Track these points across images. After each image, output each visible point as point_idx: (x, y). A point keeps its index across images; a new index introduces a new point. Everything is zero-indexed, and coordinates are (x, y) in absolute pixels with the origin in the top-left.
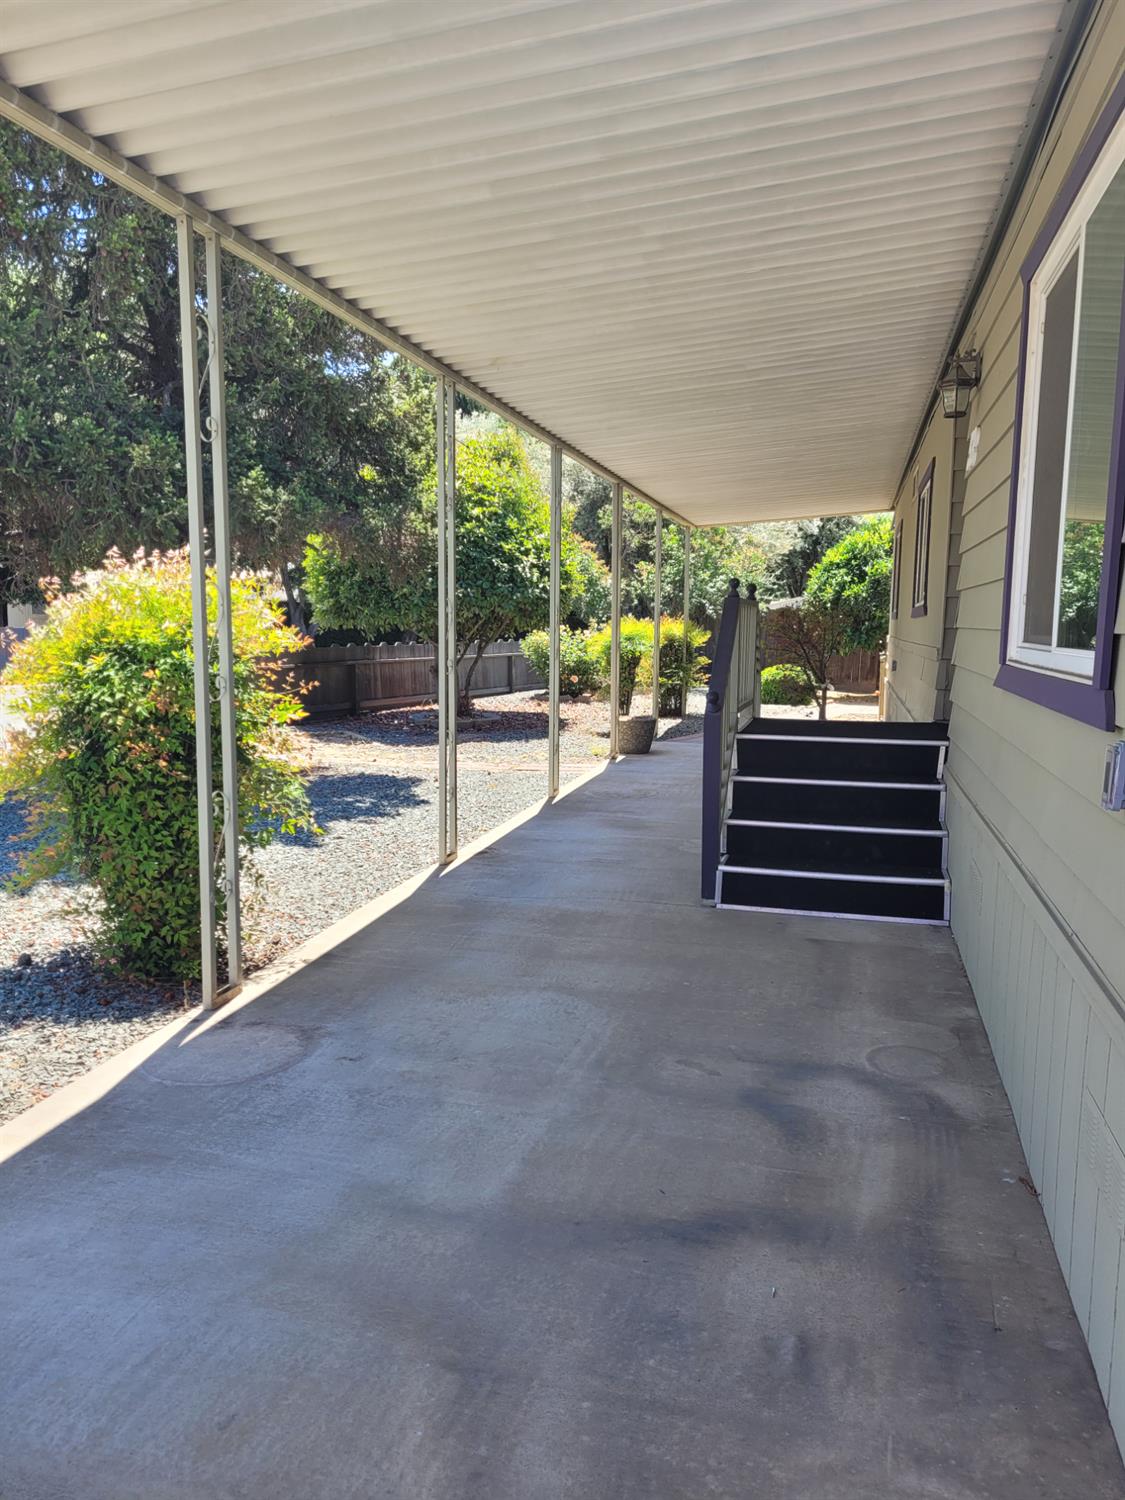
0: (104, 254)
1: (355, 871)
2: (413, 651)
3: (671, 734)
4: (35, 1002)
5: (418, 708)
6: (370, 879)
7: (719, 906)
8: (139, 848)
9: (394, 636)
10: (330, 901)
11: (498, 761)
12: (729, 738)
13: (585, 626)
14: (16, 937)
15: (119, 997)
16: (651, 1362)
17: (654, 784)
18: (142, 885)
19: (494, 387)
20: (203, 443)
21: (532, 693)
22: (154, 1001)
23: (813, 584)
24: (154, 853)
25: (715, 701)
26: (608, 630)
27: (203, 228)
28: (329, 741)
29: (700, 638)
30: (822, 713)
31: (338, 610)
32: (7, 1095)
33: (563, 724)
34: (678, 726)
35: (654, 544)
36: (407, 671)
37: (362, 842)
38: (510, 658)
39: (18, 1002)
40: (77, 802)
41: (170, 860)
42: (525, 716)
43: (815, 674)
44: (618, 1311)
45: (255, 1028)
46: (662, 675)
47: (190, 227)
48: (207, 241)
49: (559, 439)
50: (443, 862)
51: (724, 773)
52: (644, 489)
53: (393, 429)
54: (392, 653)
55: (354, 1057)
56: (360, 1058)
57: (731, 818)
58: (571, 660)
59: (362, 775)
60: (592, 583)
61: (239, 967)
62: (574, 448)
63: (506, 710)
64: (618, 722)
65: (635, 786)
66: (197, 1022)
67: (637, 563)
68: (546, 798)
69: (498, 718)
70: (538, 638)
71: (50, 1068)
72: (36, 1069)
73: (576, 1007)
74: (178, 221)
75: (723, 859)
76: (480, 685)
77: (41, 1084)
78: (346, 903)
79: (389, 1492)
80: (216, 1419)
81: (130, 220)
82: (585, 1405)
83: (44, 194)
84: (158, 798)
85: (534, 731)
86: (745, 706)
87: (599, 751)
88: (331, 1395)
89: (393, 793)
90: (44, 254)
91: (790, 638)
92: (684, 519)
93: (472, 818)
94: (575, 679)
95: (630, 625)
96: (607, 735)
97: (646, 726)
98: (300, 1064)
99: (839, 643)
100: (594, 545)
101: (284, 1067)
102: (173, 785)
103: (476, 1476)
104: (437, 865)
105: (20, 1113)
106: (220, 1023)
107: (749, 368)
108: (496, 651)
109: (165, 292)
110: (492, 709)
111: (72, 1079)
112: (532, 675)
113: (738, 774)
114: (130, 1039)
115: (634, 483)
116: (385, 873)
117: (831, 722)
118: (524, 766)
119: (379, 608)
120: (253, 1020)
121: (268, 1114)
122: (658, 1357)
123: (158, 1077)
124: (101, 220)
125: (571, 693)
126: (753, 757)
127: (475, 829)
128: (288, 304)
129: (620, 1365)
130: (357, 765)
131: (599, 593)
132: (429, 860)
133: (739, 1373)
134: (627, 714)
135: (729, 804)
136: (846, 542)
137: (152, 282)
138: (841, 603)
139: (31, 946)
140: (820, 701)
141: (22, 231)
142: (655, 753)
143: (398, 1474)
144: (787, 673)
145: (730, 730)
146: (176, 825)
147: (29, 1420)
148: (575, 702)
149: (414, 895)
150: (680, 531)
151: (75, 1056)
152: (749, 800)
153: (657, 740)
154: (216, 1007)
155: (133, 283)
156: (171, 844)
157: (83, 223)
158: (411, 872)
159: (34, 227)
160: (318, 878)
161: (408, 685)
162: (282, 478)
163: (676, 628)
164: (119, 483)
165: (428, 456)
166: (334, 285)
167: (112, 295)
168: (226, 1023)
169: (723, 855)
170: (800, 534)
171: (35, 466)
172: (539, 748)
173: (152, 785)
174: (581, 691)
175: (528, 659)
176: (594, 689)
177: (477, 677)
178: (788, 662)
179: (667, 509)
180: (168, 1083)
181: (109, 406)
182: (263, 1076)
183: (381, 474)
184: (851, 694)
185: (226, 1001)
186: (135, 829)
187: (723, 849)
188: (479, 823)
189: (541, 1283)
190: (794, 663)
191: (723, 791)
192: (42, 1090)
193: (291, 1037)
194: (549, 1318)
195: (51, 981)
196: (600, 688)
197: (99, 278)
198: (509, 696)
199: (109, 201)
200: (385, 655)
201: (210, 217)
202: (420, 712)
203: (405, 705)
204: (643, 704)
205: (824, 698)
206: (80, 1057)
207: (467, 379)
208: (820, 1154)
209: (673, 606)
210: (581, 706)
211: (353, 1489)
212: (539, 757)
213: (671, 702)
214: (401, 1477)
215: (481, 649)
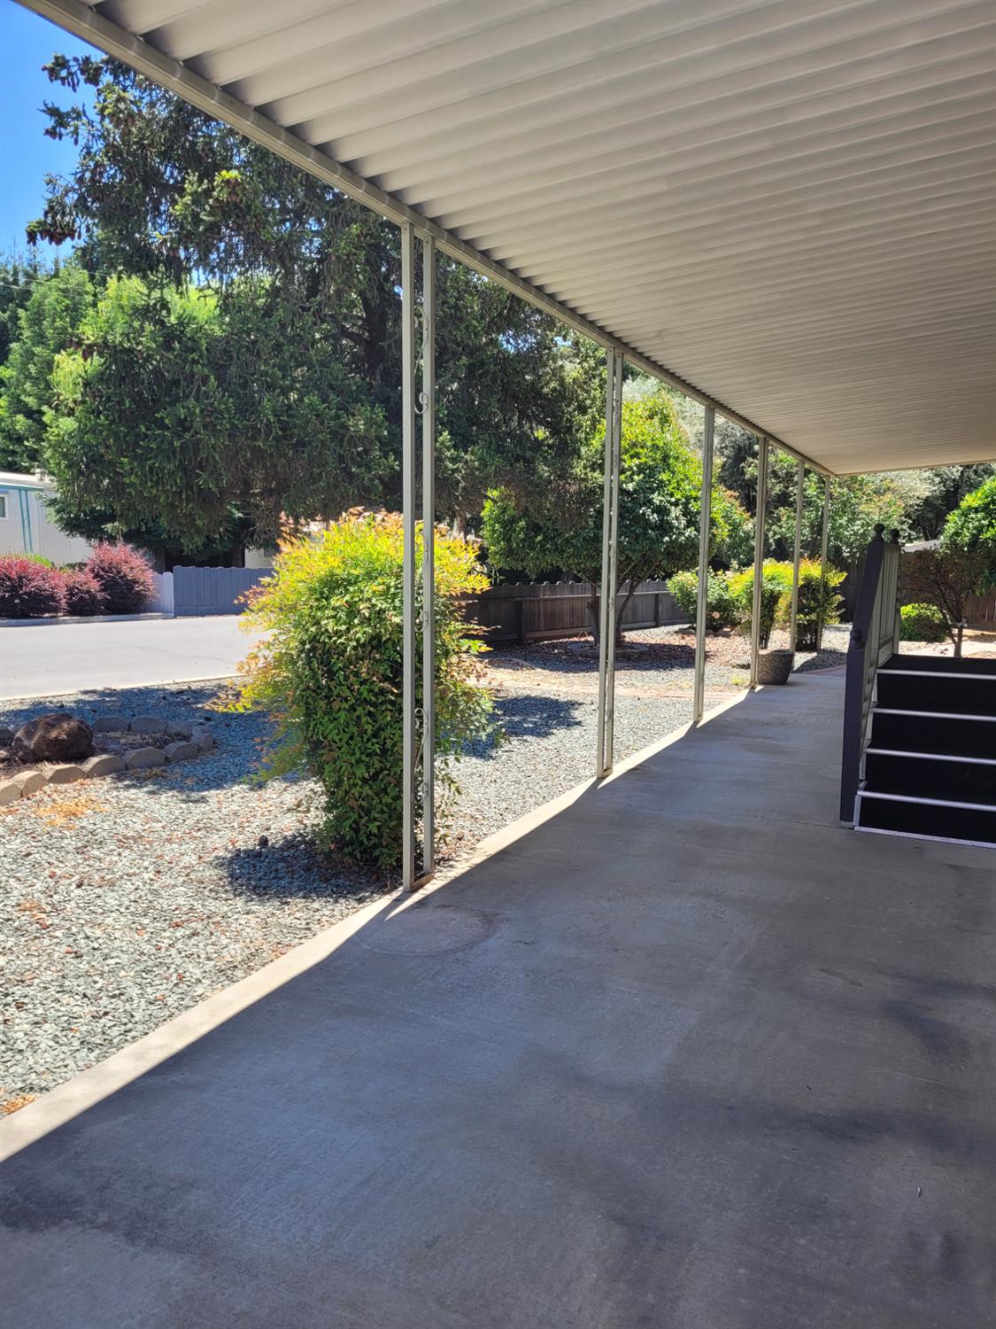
0: (334, 258)
1: (524, 780)
2: (572, 589)
3: (806, 667)
4: (272, 875)
5: (576, 639)
6: (537, 788)
7: (857, 828)
8: (354, 754)
9: (554, 575)
10: (504, 805)
11: (646, 688)
12: (870, 672)
13: (727, 568)
14: (257, 822)
15: (336, 876)
16: (802, 1241)
17: (792, 713)
18: (355, 785)
19: (657, 356)
20: (416, 416)
21: (677, 627)
22: (363, 881)
23: (950, 528)
24: (364, 758)
25: (858, 639)
26: (750, 572)
27: (421, 233)
28: (498, 667)
29: (836, 579)
30: (958, 650)
31: (509, 553)
32: (253, 950)
33: (707, 656)
34: (813, 659)
35: (795, 491)
36: (566, 606)
37: (529, 755)
38: (657, 595)
39: (259, 875)
40: (308, 714)
41: (377, 765)
42: (671, 648)
43: (951, 613)
44: (769, 1191)
45: (445, 909)
46: (800, 611)
47: (412, 232)
48: (424, 244)
49: (713, 399)
50: (600, 775)
51: (865, 705)
52: (789, 443)
53: (564, 394)
54: (554, 591)
55: (528, 941)
56: (533, 943)
57: (869, 747)
58: (712, 597)
59: (528, 698)
60: (735, 527)
61: (432, 857)
62: (726, 407)
63: (653, 642)
64: (757, 655)
65: (776, 714)
66: (398, 901)
67: (776, 508)
68: (691, 723)
69: (646, 649)
70: (685, 578)
71: (285, 930)
72: (274, 931)
73: (723, 913)
74: (403, 230)
75: (862, 785)
76: (630, 619)
77: (279, 943)
78: (518, 807)
79: (569, 1322)
80: (424, 1238)
81: (355, 229)
82: (742, 1271)
83: (288, 211)
84: (370, 714)
85: (678, 662)
86: (886, 643)
87: (740, 681)
88: (517, 1231)
89: (555, 714)
90: (287, 262)
91: (927, 579)
92: (825, 469)
93: (624, 738)
94: (716, 615)
95: (770, 567)
96: (746, 667)
97: (784, 659)
98: (484, 944)
99: (975, 584)
100: (737, 494)
101: (471, 945)
102: (383, 703)
103: (645, 1320)
104: (595, 778)
105: (263, 966)
106: (416, 903)
107: (899, 327)
108: (645, 590)
109: (381, 289)
110: (641, 641)
111: (302, 941)
112: (680, 611)
113: (878, 707)
114: (346, 912)
115: (779, 436)
116: (550, 783)
117: (966, 659)
118: (671, 693)
119: (544, 551)
120: (443, 903)
121: (458, 984)
122: (809, 1237)
123: (369, 945)
124: (331, 230)
125: (714, 629)
126: (893, 691)
127: (628, 748)
128: (478, 291)
129: (773, 1240)
130: (524, 688)
131: (740, 537)
132: (588, 774)
133: (886, 1262)
134: (766, 647)
135: (869, 735)
136: (986, 488)
137: (370, 280)
138: (978, 545)
139: (268, 829)
140: (956, 639)
141: (271, 243)
142: (791, 684)
143: (577, 1308)
144: (923, 611)
145: (871, 666)
146: (383, 734)
147: (276, 1219)
148: (716, 636)
149: (576, 802)
150: (821, 481)
151: (304, 922)
152: (887, 731)
153: (794, 672)
154: (414, 890)
155: (356, 281)
156: (378, 751)
157: (317, 233)
158: (572, 783)
159: (281, 239)
160: (493, 785)
161: (567, 619)
162: (469, 441)
163: (813, 569)
164: (337, 449)
165: (593, 417)
166: (525, 274)
167: (338, 292)
168: (421, 904)
169: (862, 781)
170: (937, 480)
171: (276, 439)
172: (683, 679)
173: (367, 702)
174: (722, 626)
175: (673, 597)
176: (734, 624)
177: (628, 612)
178: (924, 602)
179: (809, 460)
180: (377, 950)
181: (331, 387)
182: (454, 951)
183: (552, 435)
184: (985, 633)
185: (421, 886)
186: (351, 738)
187: (862, 775)
188: (631, 743)
189: (698, 1157)
190: (929, 602)
191: (864, 721)
192: (280, 949)
193: (476, 920)
194: (706, 1189)
195: (283, 859)
196: (739, 623)
197: (329, 279)
198: (656, 630)
199: (339, 212)
200: (548, 593)
201: (428, 223)
202: (574, 642)
203: (564, 637)
204: (781, 639)
205: (960, 636)
206: (307, 924)
207: (634, 349)
208: (963, 1068)
209: (812, 549)
210: (721, 640)
211: (539, 1315)
212: (684, 685)
213: (807, 637)
214: (579, 1311)
215: (632, 588)
